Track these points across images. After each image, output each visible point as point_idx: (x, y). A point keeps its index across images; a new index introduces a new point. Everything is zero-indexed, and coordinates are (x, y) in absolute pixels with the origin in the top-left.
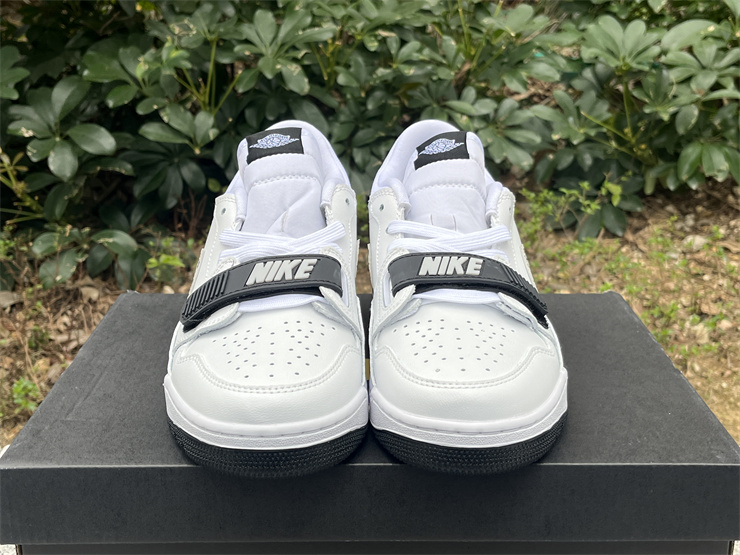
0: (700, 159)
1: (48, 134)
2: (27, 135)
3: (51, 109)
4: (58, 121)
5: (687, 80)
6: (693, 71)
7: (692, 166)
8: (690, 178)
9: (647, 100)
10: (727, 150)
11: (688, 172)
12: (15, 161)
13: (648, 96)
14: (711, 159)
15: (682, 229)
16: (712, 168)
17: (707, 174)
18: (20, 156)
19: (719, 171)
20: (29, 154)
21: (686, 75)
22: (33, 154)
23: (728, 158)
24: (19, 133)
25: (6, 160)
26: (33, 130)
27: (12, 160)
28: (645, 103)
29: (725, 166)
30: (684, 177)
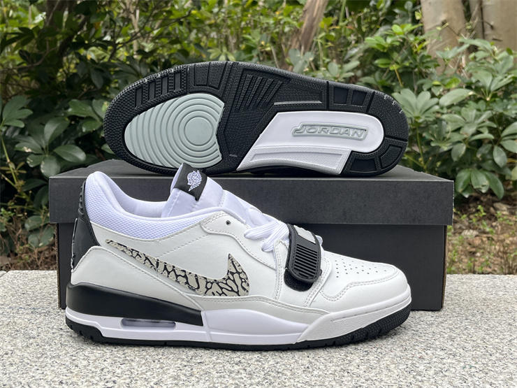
0: (470, 179)
1: (41, 152)
2: (27, 151)
3: (43, 137)
4: (47, 144)
5: (458, 130)
6: (461, 125)
7: (464, 183)
8: (464, 191)
9: (433, 139)
10: (487, 173)
11: (462, 187)
12: (18, 167)
13: (434, 137)
14: (477, 178)
15: (460, 228)
16: (478, 184)
17: (475, 187)
18: (22, 164)
19: (483, 186)
20: (28, 162)
21: (457, 127)
22: (31, 162)
23: (488, 178)
24: (22, 150)
25: (12, 166)
26: (31, 149)
27: (16, 166)
28: (432, 141)
29: (486, 183)
30: (460, 190)
